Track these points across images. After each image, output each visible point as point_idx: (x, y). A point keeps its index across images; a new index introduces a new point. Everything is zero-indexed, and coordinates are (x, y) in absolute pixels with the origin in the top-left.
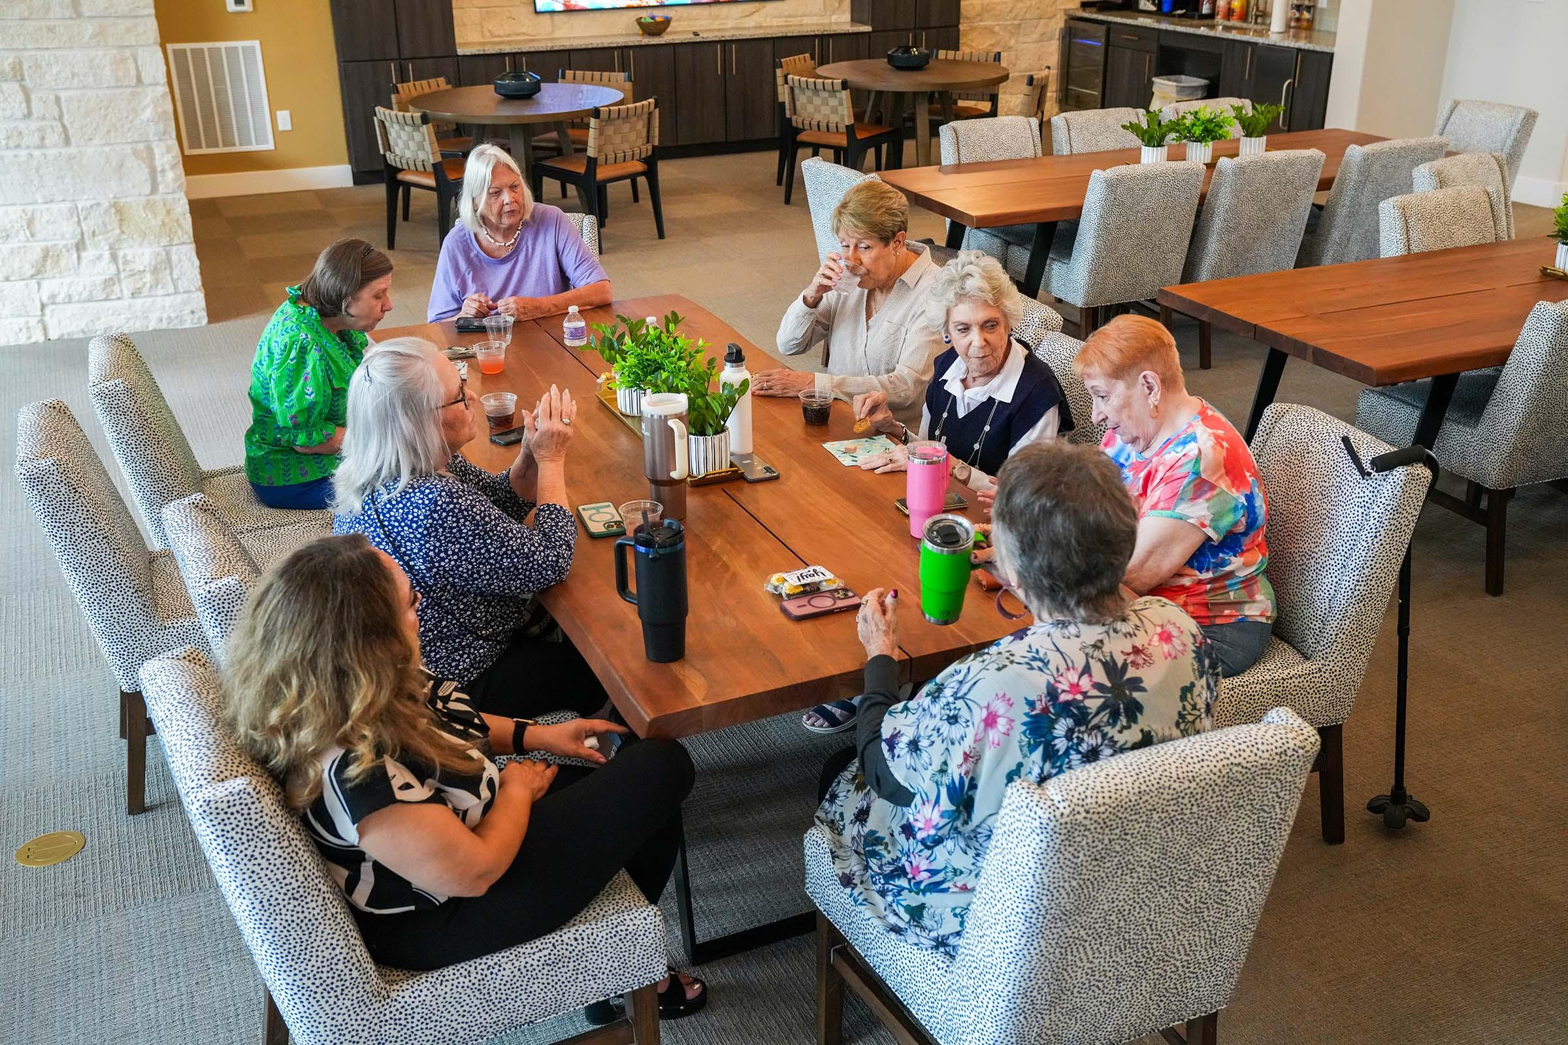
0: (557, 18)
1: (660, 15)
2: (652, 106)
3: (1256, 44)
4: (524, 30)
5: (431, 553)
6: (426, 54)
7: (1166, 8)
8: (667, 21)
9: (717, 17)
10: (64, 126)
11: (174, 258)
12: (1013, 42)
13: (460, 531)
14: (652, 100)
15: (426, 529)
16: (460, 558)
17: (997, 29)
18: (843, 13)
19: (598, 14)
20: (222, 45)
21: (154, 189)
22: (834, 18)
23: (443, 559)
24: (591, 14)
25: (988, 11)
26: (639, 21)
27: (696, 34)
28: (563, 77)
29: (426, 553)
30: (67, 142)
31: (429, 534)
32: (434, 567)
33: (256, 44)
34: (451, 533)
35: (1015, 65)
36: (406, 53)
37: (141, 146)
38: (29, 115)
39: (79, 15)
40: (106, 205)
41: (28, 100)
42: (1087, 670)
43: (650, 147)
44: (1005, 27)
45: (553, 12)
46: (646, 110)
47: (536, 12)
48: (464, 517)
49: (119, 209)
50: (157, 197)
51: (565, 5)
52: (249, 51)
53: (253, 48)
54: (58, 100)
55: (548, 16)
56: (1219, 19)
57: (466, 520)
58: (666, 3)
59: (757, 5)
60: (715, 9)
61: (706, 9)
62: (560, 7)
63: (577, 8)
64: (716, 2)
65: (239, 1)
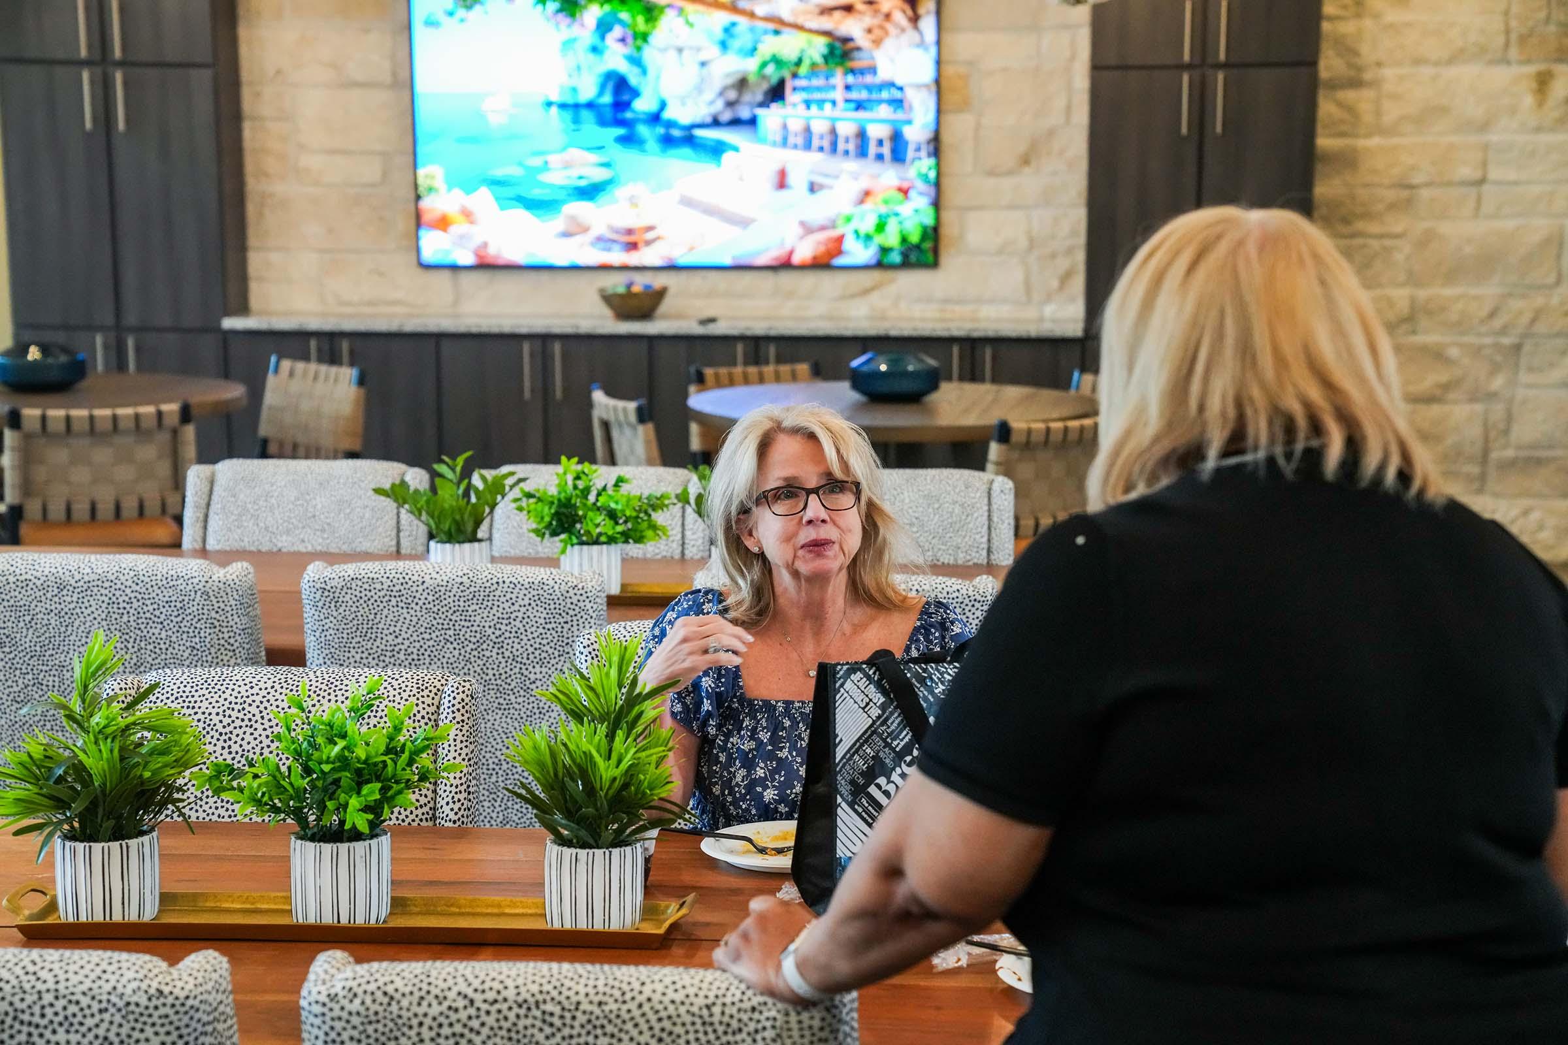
0: (462, 277)
1: (654, 283)
4: (400, 295)
6: (170, 323)
8: (659, 295)
9: (791, 295)
12: (1498, 383)
17: (1454, 352)
19: (545, 276)
22: (1049, 310)
24: (533, 275)
25: (1429, 313)
35: (1506, 432)
44: (1477, 351)
45: (454, 268)
47: (422, 266)
51: (477, 255)
55: (446, 275)
58: (682, 261)
59: (877, 275)
60: (786, 279)
61: (770, 279)
62: (468, 259)
63: (501, 262)
64: (785, 265)
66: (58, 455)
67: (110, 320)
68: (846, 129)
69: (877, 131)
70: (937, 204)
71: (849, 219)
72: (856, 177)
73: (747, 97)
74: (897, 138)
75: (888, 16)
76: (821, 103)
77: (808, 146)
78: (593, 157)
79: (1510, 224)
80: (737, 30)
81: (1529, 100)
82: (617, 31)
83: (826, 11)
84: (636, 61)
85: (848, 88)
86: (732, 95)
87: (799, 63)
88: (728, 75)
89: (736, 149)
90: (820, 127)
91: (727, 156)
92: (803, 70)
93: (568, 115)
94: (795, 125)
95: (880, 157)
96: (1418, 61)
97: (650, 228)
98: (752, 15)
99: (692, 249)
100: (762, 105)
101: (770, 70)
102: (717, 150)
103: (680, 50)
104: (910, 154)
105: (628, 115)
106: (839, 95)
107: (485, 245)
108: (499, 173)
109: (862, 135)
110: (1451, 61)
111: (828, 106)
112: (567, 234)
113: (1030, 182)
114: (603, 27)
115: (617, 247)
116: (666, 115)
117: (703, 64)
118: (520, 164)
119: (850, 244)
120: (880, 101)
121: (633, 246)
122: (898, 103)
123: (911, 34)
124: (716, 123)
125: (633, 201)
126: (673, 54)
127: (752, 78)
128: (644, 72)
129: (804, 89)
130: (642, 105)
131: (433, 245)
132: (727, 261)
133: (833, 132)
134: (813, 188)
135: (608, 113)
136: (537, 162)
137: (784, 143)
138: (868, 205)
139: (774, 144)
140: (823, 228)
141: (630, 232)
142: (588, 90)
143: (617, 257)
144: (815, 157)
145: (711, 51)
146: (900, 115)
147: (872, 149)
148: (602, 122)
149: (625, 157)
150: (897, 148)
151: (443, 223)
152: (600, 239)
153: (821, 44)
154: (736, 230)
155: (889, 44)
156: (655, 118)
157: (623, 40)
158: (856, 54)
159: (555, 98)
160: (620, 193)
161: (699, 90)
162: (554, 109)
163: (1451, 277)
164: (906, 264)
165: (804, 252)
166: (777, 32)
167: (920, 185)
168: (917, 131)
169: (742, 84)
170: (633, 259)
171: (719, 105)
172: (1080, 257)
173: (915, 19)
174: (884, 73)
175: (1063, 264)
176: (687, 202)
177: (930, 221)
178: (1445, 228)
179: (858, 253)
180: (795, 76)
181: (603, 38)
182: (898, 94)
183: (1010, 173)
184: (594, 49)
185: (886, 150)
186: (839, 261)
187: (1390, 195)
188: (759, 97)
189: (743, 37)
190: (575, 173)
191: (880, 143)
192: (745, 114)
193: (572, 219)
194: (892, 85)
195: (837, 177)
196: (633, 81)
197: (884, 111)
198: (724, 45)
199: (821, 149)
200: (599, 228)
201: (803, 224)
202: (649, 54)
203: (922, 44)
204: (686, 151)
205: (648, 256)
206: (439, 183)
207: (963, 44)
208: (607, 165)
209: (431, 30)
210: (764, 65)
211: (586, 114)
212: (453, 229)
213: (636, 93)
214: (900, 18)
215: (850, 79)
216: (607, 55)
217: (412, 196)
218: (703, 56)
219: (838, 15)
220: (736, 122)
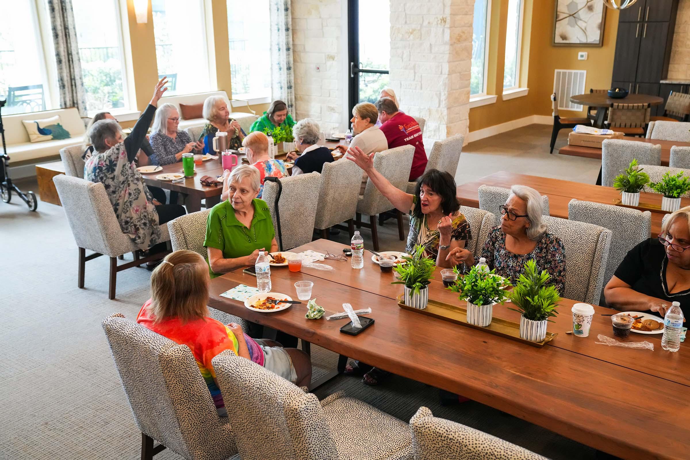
6: (647, 81)
10: (421, 84)
11: (440, 128)
20: (573, 71)
21: (439, 106)
30: (421, 88)
33: (585, 72)
37: (438, 92)
38: (414, 79)
39: (431, 52)
40: (427, 108)
41: (415, 76)
49: (430, 111)
50: (439, 109)
52: (582, 75)
53: (583, 73)
54: (422, 76)
65: (582, 56)
66: (619, 113)
67: (634, 80)
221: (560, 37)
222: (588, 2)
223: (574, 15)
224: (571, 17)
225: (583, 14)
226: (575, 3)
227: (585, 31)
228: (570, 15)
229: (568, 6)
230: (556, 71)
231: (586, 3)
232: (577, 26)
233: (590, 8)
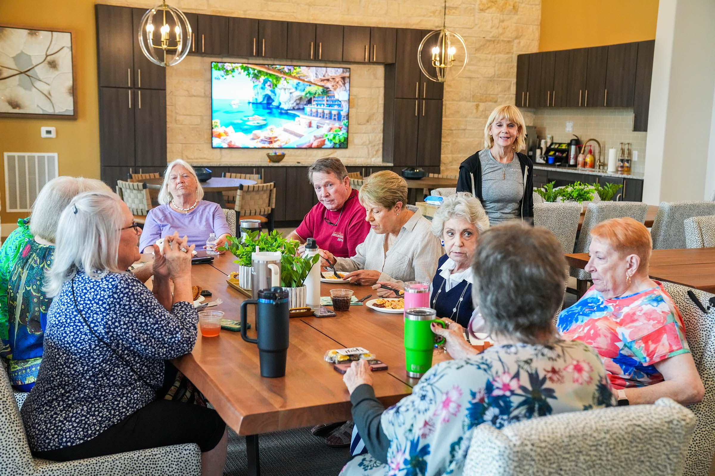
0: (223, 151)
1: (279, 152)
2: (272, 187)
3: (601, 176)
4: (205, 156)
5: (110, 322)
6: (150, 164)
7: (550, 162)
8: (283, 156)
9: (310, 156)
13: (130, 308)
14: (272, 183)
15: (109, 305)
16: (128, 327)
18: (378, 157)
19: (246, 151)
20: (36, 154)
22: (373, 160)
23: (117, 327)
24: (242, 150)
25: (455, 161)
26: (268, 155)
27: (299, 163)
28: (225, 176)
29: (106, 322)
31: (110, 308)
32: (110, 331)
33: (56, 155)
34: (124, 309)
36: (139, 164)
42: (517, 376)
43: (270, 209)
45: (221, 148)
46: (269, 188)
47: (213, 148)
48: (135, 299)
51: (228, 145)
52: (51, 159)
53: (53, 157)
55: (219, 150)
56: (579, 167)
57: (135, 301)
58: (283, 147)
59: (332, 150)
60: (309, 151)
61: (305, 151)
62: (226, 146)
63: (235, 147)
64: (310, 147)
65: (49, 132)
67: (133, 164)
68: (326, 112)
69: (334, 112)
70: (348, 132)
71: (327, 136)
72: (328, 124)
73: (302, 103)
74: (339, 114)
75: (338, 82)
76: (320, 105)
77: (317, 116)
78: (261, 118)
79: (472, 139)
80: (300, 84)
81: (475, 111)
82: (269, 83)
83: (322, 80)
84: (273, 92)
85: (327, 101)
86: (298, 102)
87: (315, 93)
88: (297, 96)
89: (299, 116)
90: (320, 111)
91: (297, 119)
92: (316, 96)
93: (255, 106)
94: (314, 110)
95: (335, 119)
96: (453, 100)
97: (276, 137)
98: (304, 81)
99: (286, 143)
100: (305, 105)
101: (308, 95)
102: (294, 116)
103: (285, 89)
104: (342, 119)
105: (271, 106)
106: (325, 103)
107: (231, 142)
108: (236, 121)
109: (330, 113)
110: (460, 101)
111: (322, 105)
112: (253, 139)
113: (369, 127)
114: (265, 82)
115: (267, 143)
116: (281, 107)
117: (291, 93)
118: (241, 119)
119: (327, 142)
120: (335, 105)
121: (271, 142)
122: (339, 105)
123: (343, 87)
124: (294, 109)
125: (271, 130)
126: (283, 90)
127: (303, 97)
128: (275, 95)
129: (316, 101)
130: (275, 104)
131: (216, 142)
132: (296, 147)
133: (323, 112)
134: (318, 127)
135: (265, 105)
136: (246, 119)
137: (311, 115)
138: (331, 132)
139: (309, 115)
140: (320, 138)
141: (270, 138)
142: (260, 100)
143: (267, 145)
144: (318, 119)
145: (294, 90)
146: (340, 108)
147: (333, 117)
148: (264, 108)
149: (270, 119)
150: (339, 117)
151: (219, 136)
152: (262, 140)
153: (321, 88)
154: (297, 139)
155: (338, 90)
156: (278, 107)
157: (270, 86)
158: (330, 92)
159: (252, 101)
160: (268, 128)
161: (290, 100)
162: (251, 104)
163: (459, 153)
164: (340, 148)
165: (315, 144)
166: (310, 85)
167: (344, 127)
168: (343, 113)
169: (301, 99)
170: (271, 146)
171: (295, 104)
172: (381, 146)
173: (344, 84)
174: (337, 97)
175: (377, 148)
176: (286, 130)
177: (346, 136)
178: (459, 140)
179: (328, 144)
180: (314, 97)
181: (265, 85)
182: (340, 103)
183: (364, 124)
184: (262, 88)
185: (336, 117)
186: (323, 147)
187: (448, 132)
188: (305, 103)
189: (301, 87)
190: (256, 122)
191: (335, 115)
192: (301, 107)
193: (255, 135)
194: (338, 100)
195: (324, 124)
196: (272, 97)
197: (336, 107)
198: (296, 88)
199: (320, 117)
200: (262, 137)
201: (315, 136)
202: (277, 90)
203: (345, 90)
204: (286, 116)
205: (275, 145)
206: (218, 124)
207: (354, 90)
208: (265, 120)
209: (217, 80)
210: (306, 94)
211: (260, 106)
212: (222, 138)
213: (273, 101)
214: (340, 83)
215: (328, 98)
216: (266, 89)
217: (210, 128)
218: (291, 91)
219: (325, 81)
220: (299, 109)
221: (7, 104)
222: (47, 56)
223: (28, 73)
224: (23, 75)
225: (41, 71)
226: (27, 55)
227: (49, 96)
228: (21, 73)
229: (16, 59)
230: (6, 154)
231: (45, 56)
232: (34, 89)
233: (53, 65)
